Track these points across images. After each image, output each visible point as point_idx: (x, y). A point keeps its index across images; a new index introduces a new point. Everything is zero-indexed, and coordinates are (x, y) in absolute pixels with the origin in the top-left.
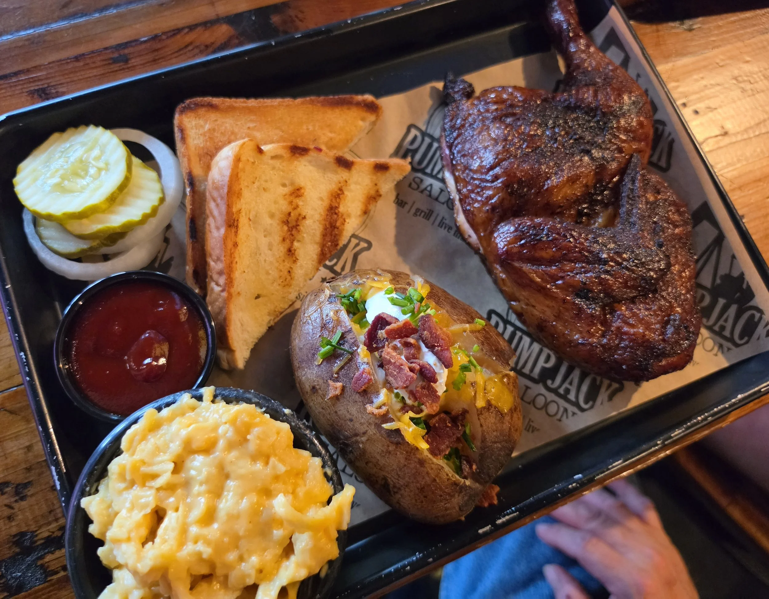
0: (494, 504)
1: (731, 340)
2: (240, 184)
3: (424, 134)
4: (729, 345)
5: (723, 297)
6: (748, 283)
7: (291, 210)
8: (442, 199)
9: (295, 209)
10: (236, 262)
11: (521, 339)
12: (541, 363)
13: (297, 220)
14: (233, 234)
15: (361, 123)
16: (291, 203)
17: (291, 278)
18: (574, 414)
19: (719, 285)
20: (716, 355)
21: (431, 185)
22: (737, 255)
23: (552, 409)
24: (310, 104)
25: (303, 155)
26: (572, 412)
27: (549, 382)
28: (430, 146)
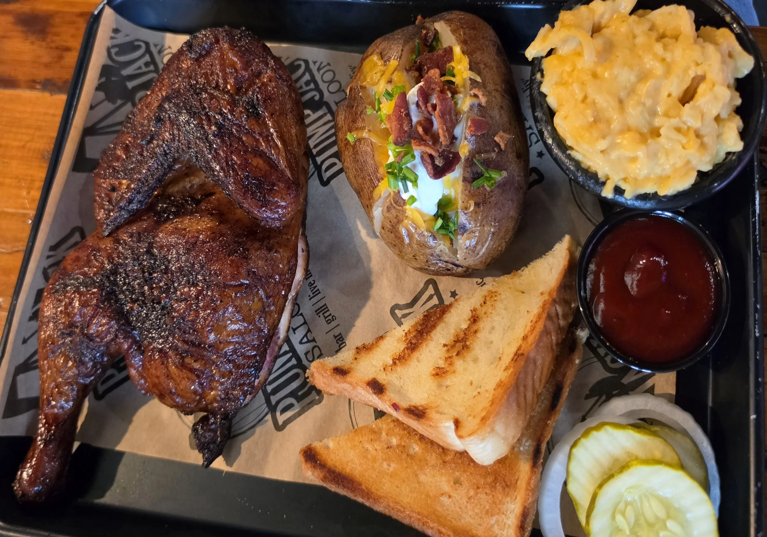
0: (422, 16)
1: (148, 51)
2: (494, 395)
3: (272, 409)
4: (153, 49)
5: (126, 87)
6: (99, 79)
7: (455, 357)
8: (299, 320)
9: (450, 357)
10: (531, 321)
11: (315, 146)
12: (314, 116)
13: (453, 347)
14: (522, 348)
15: (331, 444)
16: (451, 364)
17: (486, 297)
18: (315, 63)
19: (122, 99)
20: (170, 47)
21: (301, 343)
22: (88, 107)
23: (328, 76)
24: (372, 493)
25: (415, 407)
26: (315, 65)
27: (317, 98)
28: (275, 391)
